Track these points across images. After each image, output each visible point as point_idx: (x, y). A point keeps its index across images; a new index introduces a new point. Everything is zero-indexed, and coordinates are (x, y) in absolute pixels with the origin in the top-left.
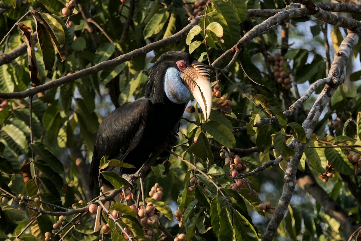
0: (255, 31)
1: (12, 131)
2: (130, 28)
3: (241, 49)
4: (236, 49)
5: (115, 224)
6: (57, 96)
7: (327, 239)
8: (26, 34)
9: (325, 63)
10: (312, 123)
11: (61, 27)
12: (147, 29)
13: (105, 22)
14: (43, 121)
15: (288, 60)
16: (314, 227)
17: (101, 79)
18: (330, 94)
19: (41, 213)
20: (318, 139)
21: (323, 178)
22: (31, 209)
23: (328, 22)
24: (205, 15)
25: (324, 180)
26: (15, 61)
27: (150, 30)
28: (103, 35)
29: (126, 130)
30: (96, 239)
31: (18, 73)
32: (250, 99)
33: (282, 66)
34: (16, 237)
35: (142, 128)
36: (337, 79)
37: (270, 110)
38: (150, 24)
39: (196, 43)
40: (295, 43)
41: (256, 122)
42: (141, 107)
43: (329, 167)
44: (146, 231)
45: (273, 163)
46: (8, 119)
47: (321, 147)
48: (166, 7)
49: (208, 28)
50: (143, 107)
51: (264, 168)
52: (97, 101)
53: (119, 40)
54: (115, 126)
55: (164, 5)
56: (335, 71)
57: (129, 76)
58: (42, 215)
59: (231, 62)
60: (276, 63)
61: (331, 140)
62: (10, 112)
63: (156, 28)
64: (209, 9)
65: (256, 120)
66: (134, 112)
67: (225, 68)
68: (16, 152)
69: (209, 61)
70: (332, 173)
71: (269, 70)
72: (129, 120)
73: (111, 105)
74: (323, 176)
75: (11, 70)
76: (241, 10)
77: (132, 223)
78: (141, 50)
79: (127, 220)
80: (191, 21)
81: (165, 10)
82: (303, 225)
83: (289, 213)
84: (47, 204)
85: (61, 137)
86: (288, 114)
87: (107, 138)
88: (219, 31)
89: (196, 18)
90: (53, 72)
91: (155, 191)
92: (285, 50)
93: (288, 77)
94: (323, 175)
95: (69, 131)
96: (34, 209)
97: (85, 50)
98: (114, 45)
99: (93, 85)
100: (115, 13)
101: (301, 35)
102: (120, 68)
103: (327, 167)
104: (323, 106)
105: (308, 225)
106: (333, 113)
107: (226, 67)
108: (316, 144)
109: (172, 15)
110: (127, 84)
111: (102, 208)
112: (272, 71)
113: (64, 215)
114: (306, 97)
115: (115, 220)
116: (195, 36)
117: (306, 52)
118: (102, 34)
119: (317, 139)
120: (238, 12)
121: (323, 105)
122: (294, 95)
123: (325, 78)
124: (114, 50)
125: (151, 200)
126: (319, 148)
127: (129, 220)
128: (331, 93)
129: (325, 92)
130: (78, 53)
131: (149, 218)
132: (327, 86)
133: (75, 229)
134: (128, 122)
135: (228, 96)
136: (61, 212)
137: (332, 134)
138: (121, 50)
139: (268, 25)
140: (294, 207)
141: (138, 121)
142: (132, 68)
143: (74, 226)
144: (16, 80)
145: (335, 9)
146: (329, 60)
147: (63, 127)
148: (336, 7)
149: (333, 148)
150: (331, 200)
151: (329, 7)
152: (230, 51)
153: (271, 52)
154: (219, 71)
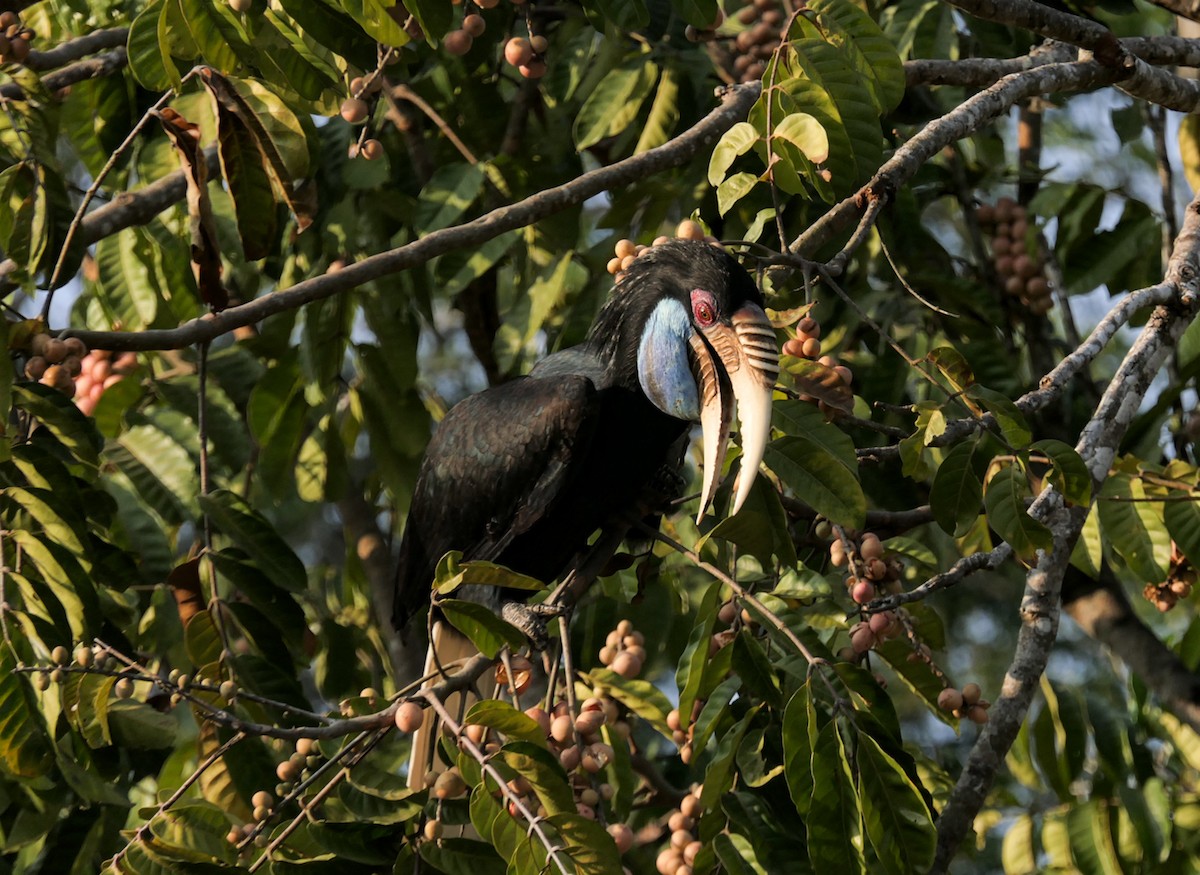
0: (932, 138)
1: (151, 449)
2: (532, 119)
3: (886, 196)
4: (869, 198)
5: (483, 770)
6: (297, 335)
7: (1168, 791)
8: (184, 144)
9: (1159, 229)
10: (1112, 429)
11: (294, 124)
12: (586, 119)
13: (450, 98)
14: (250, 412)
15: (1039, 220)
16: (1127, 754)
17: (437, 279)
18: (1169, 336)
19: (243, 731)
20: (1144, 473)
21: (1160, 598)
22: (211, 718)
23: (1165, 104)
24: (771, 88)
25: (1163, 605)
26: (159, 221)
27: (595, 121)
28: (446, 138)
29: (508, 468)
30: (417, 814)
31: (169, 259)
32: (912, 362)
33: (1022, 238)
34: (158, 809)
35: (557, 468)
36: (1194, 287)
37: (975, 398)
38: (594, 103)
39: (741, 180)
40: (1063, 162)
41: (932, 436)
42: (560, 400)
43: (1180, 561)
44: (579, 793)
45: (986, 560)
46: (138, 412)
47: (1154, 500)
48: (646, 48)
49: (779, 132)
50: (567, 403)
51: (956, 579)
52: (425, 348)
53: (495, 154)
54: (476, 449)
55: (638, 43)
56: (1187, 263)
57: (529, 270)
58: (244, 737)
59: (853, 239)
60: (1003, 228)
61: (1184, 476)
62: (146, 388)
63: (613, 116)
64: (782, 69)
65: (932, 431)
66: (538, 414)
67: (832, 261)
68: (162, 513)
69: (781, 238)
70: (1187, 583)
71: (980, 251)
72: (521, 437)
73: (470, 362)
74: (1159, 593)
75: (146, 252)
76: (884, 74)
77: (538, 769)
78: (562, 193)
79: (520, 759)
80: (723, 98)
81: (645, 57)
82: (1091, 749)
83: (1045, 708)
84: (260, 701)
85: (307, 467)
86: (1034, 404)
87: (450, 483)
88: (815, 143)
89: (740, 90)
90: (284, 258)
91: (620, 647)
92: (1029, 188)
93: (1038, 273)
94: (1158, 588)
95: (333, 446)
96: (220, 717)
97: (386, 186)
98: (478, 171)
99: (413, 302)
100: (483, 68)
101: (1084, 136)
102: (501, 245)
103: (1173, 564)
104: (1147, 374)
105: (1109, 750)
106: (1183, 387)
107: (837, 256)
108: (1137, 487)
109: (666, 74)
110: (521, 296)
111: (437, 717)
112: (990, 253)
113: (313, 737)
114: (1092, 348)
115: (481, 759)
116: (737, 156)
117: (1099, 192)
118: (440, 135)
119: (1141, 471)
120: (873, 77)
121: (1148, 371)
122: (1061, 330)
123: (1154, 287)
124: (479, 189)
125: (606, 677)
126: (1145, 503)
127: (527, 758)
128: (1173, 332)
129: (1153, 330)
130: (364, 197)
131: (587, 747)
132: (1160, 310)
133: (348, 779)
134: (516, 441)
135: (846, 333)
136: (307, 728)
137: (1182, 455)
138: (501, 185)
139: (971, 120)
140: (1061, 689)
141: (547, 444)
142: (537, 243)
143: (345, 771)
144: (162, 282)
145: (1190, 57)
146: (1171, 219)
147: (316, 433)
148: (1192, 51)
149: (1193, 502)
150: (1178, 667)
151: (1170, 52)
152: (850, 203)
153: (986, 191)
154: (814, 272)
